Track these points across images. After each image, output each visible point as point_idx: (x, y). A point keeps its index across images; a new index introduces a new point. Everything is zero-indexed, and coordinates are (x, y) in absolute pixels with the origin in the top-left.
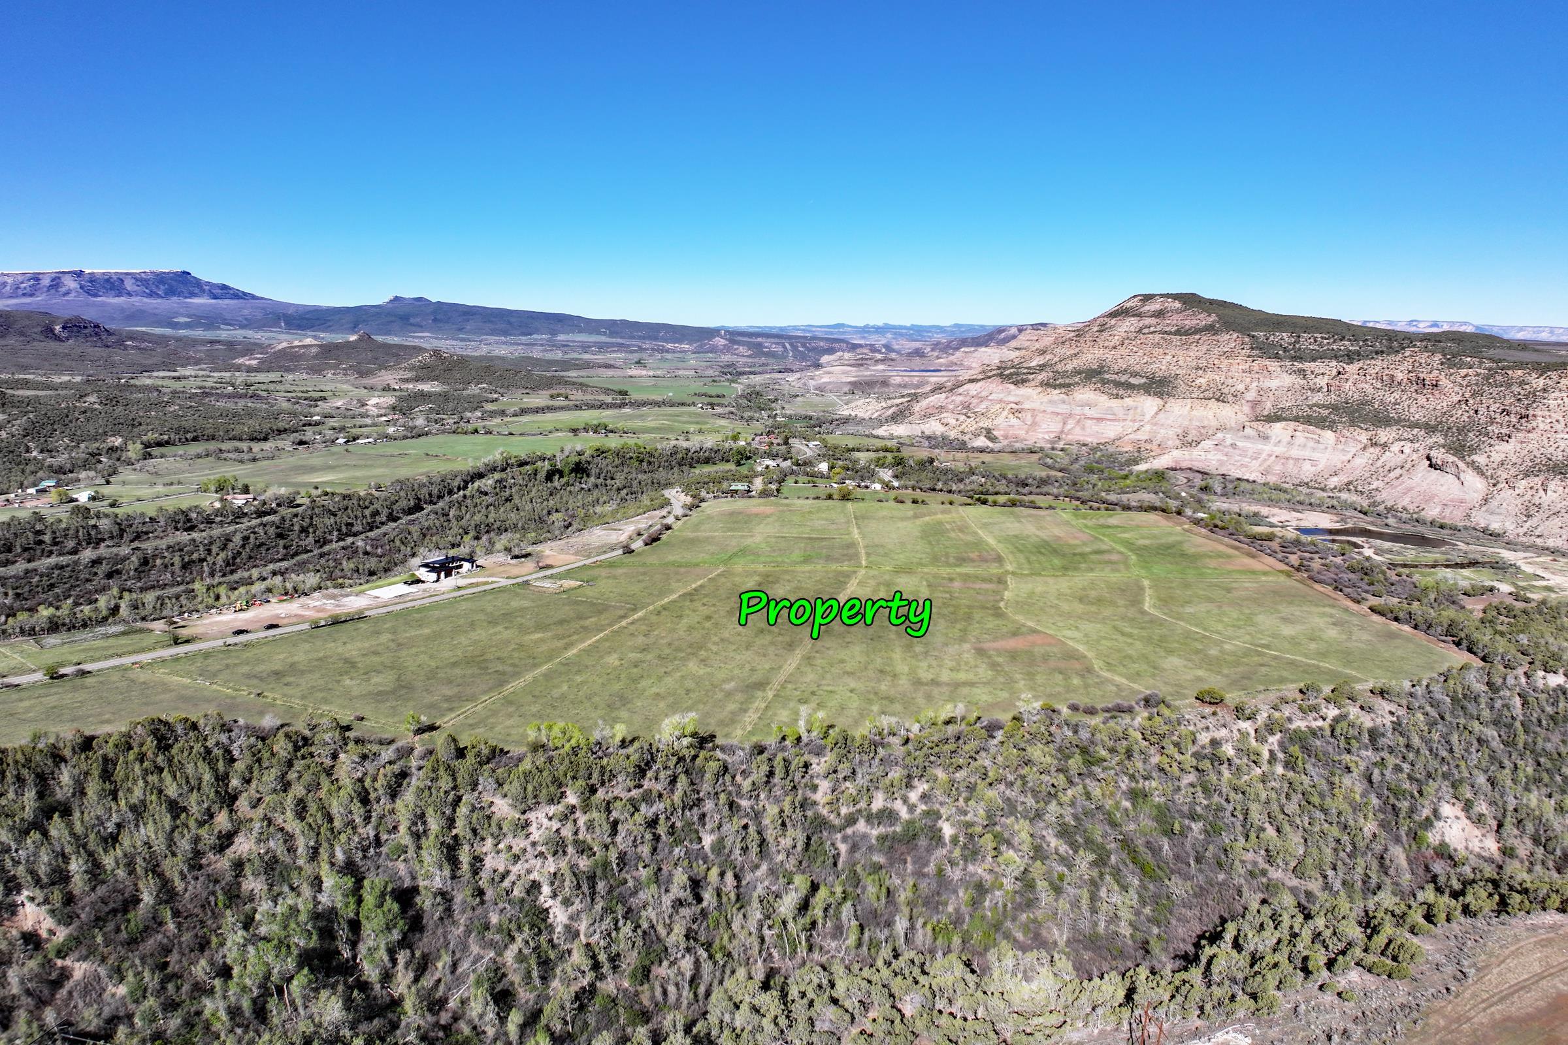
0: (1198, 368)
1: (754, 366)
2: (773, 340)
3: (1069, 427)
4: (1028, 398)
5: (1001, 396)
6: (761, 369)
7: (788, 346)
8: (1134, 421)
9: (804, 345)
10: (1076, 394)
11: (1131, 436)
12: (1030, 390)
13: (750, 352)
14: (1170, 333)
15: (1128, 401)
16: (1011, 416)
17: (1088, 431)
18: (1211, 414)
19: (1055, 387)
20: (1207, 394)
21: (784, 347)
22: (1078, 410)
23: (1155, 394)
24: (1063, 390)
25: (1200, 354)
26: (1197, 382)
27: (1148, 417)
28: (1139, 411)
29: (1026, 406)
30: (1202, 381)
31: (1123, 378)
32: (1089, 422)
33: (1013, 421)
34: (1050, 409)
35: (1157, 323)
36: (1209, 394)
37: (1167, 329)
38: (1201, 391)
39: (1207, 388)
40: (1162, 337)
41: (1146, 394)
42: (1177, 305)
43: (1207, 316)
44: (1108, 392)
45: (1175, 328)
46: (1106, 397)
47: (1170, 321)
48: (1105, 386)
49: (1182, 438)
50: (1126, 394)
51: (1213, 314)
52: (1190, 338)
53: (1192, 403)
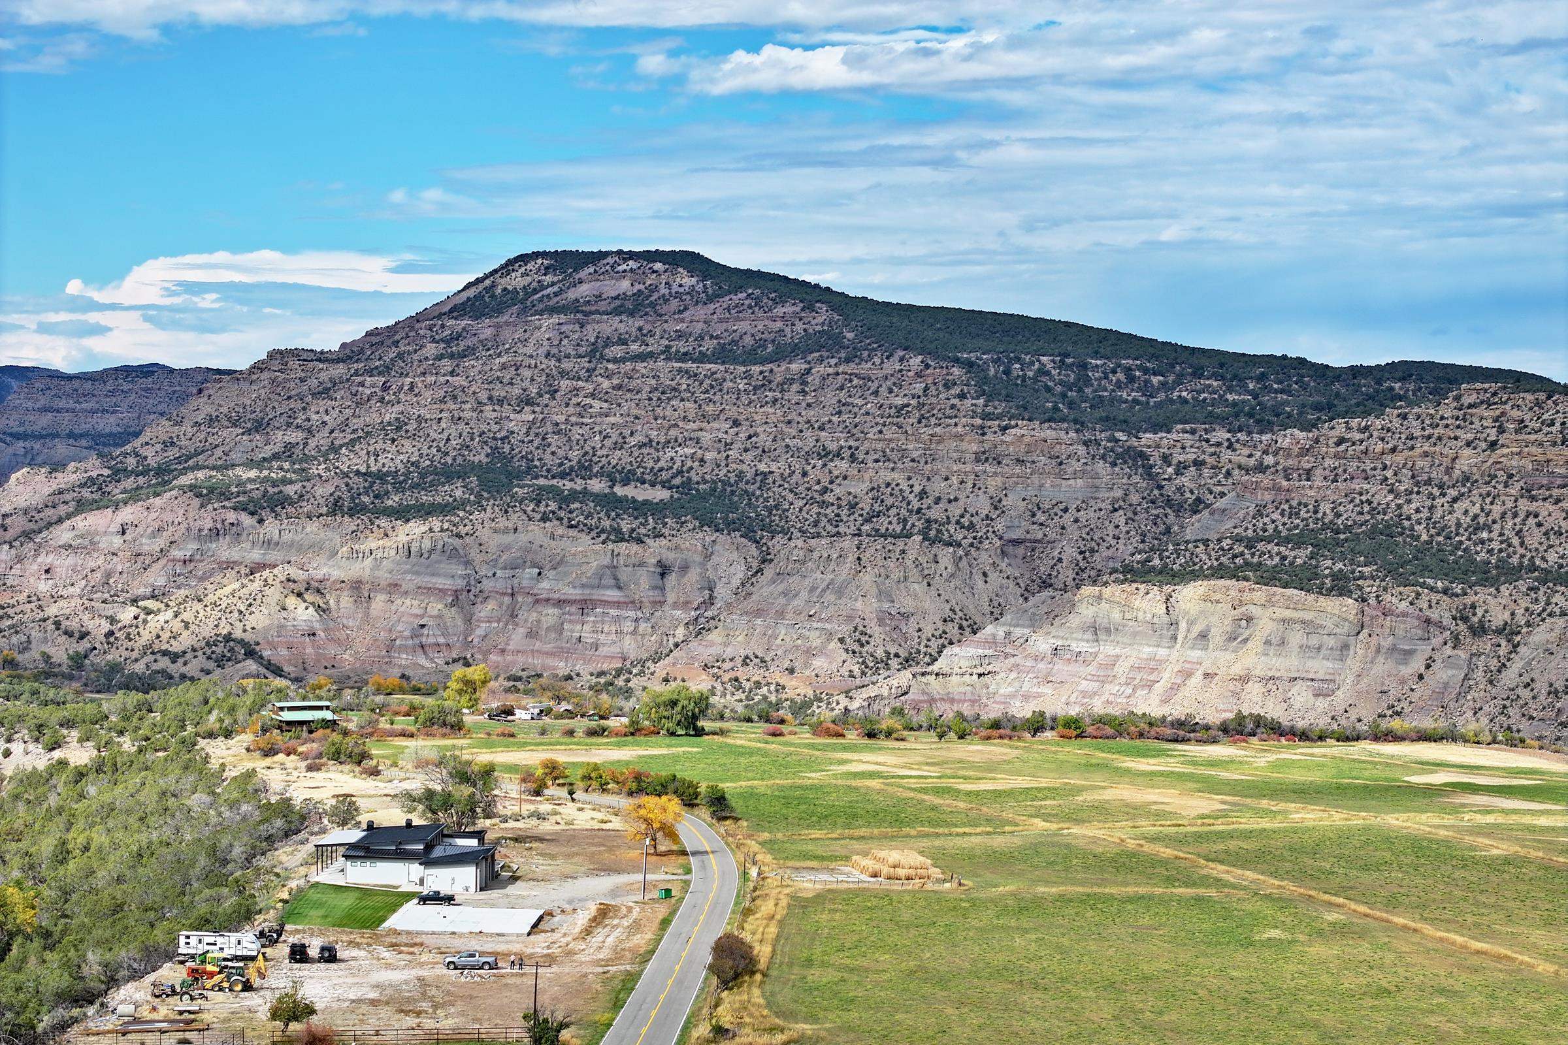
0: (826, 455)
8: (685, 606)
14: (702, 358)
16: (295, 602)
18: (917, 581)
19: (388, 515)
20: (881, 525)
22: (503, 579)
25: (818, 414)
26: (840, 491)
27: (723, 594)
29: (329, 571)
30: (853, 487)
31: (594, 487)
32: (553, 611)
34: (410, 580)
35: (640, 329)
36: (890, 523)
37: (682, 346)
38: (861, 515)
39: (877, 507)
40: (679, 370)
41: (706, 528)
42: (686, 279)
43: (802, 309)
44: (585, 525)
45: (710, 344)
46: (584, 539)
47: (685, 325)
48: (572, 506)
49: (857, 648)
50: (643, 530)
51: (819, 305)
52: (776, 369)
53: (858, 548)
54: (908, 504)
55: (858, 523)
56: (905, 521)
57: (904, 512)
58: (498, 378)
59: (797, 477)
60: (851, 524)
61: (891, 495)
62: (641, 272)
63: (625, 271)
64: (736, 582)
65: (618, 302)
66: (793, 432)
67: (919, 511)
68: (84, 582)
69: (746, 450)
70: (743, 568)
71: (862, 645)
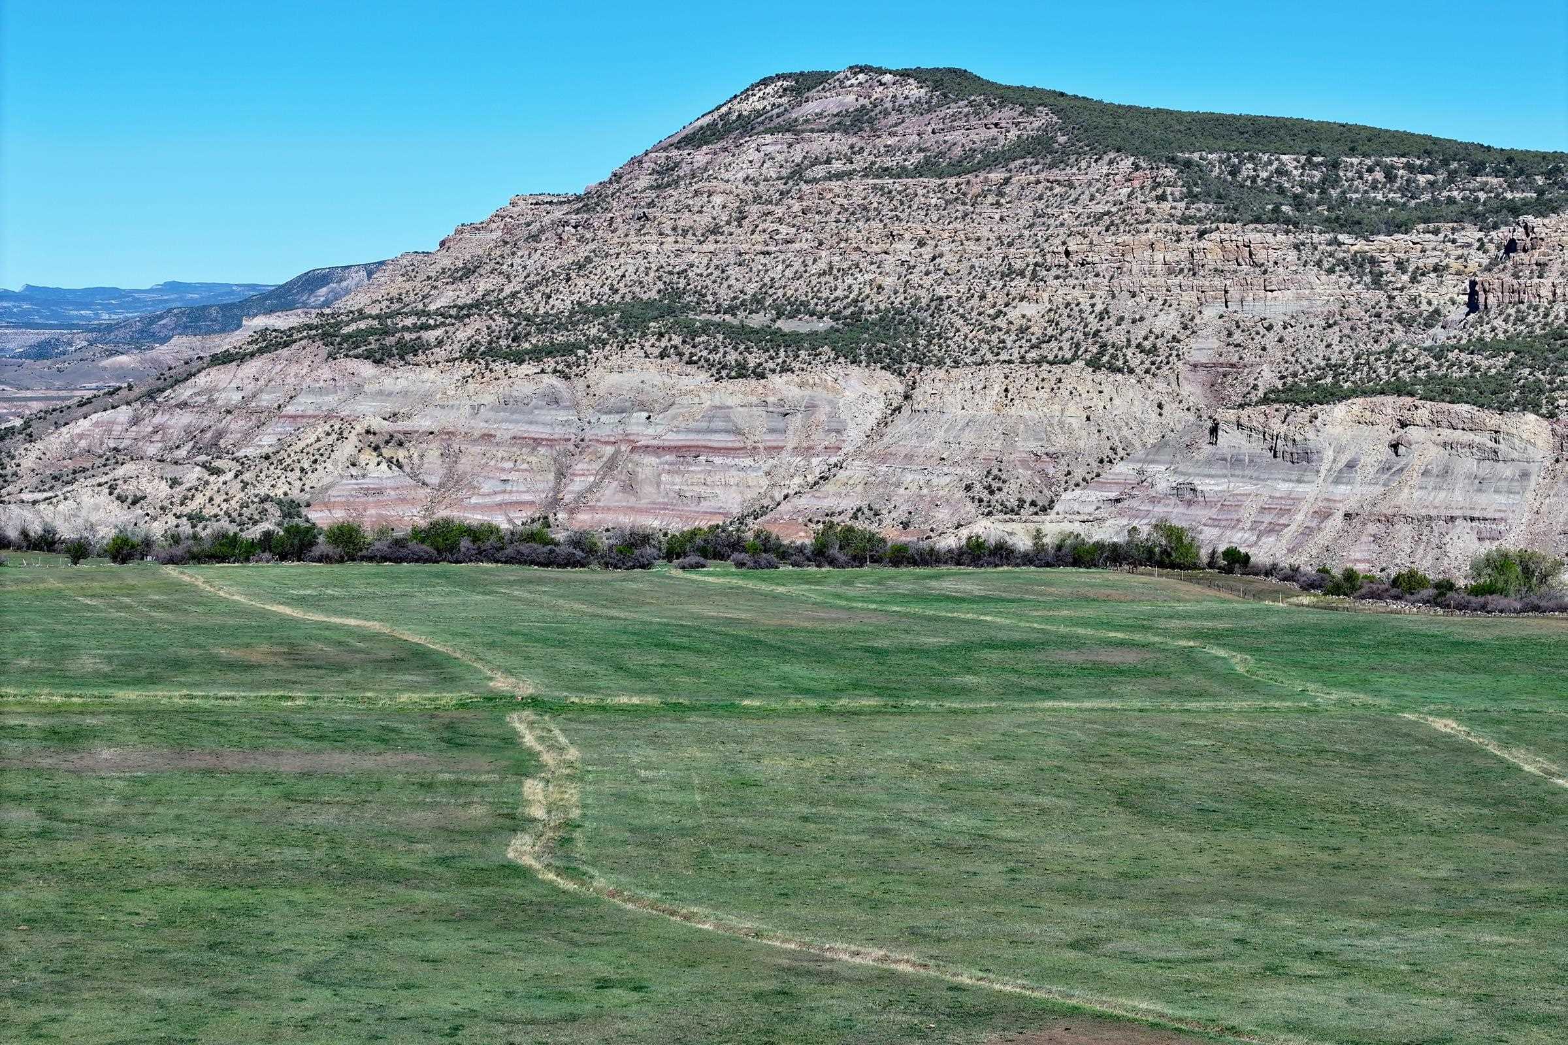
0: (1009, 273)
3: (577, 485)
4: (426, 400)
5: (330, 401)
8: (807, 451)
10: (594, 375)
11: (802, 502)
12: (430, 374)
14: (903, 172)
15: (781, 385)
16: (368, 457)
17: (648, 492)
18: (1074, 416)
19: (519, 359)
20: (1050, 350)
22: (607, 425)
23: (874, 358)
24: (550, 363)
25: (1010, 228)
26: (1013, 314)
27: (854, 436)
28: (822, 415)
29: (422, 423)
30: (1029, 309)
31: (757, 320)
32: (650, 460)
33: (378, 472)
34: (506, 429)
35: (852, 147)
36: (1061, 348)
37: (889, 162)
38: (1029, 341)
39: (1050, 331)
40: (874, 188)
41: (841, 360)
42: (915, 91)
43: (1021, 114)
44: (707, 360)
45: (916, 158)
46: (702, 376)
47: (897, 139)
48: (697, 340)
49: (985, 496)
50: (771, 365)
51: (1040, 108)
52: (973, 180)
53: (1006, 377)
54: (1086, 326)
55: (1022, 351)
56: (1078, 346)
57: (1079, 336)
58: (688, 206)
59: (975, 301)
60: (1015, 351)
61: (1069, 316)
62: (867, 85)
63: (852, 85)
64: (871, 421)
65: (837, 119)
66: (982, 250)
67: (1096, 333)
68: (191, 444)
69: (927, 273)
70: (882, 406)
71: (992, 493)
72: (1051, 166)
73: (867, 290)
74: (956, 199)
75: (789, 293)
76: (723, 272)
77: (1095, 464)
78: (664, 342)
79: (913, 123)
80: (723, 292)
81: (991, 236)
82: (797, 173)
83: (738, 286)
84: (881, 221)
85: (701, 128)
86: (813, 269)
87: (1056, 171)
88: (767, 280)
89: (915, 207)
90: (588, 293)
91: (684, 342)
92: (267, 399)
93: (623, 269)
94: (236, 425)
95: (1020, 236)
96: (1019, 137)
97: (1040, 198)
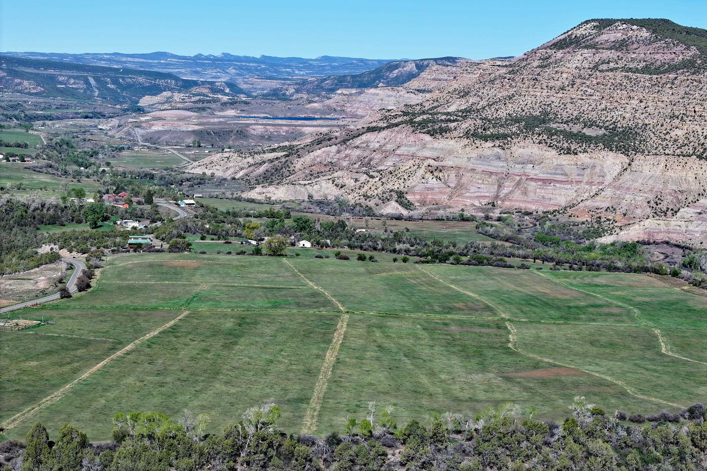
0: (673, 117)
1: (49, 108)
2: (70, 73)
3: (505, 191)
4: (450, 152)
5: (413, 150)
6: (59, 113)
7: (92, 81)
8: (591, 183)
9: (115, 81)
10: (514, 148)
11: (588, 203)
12: (452, 142)
13: (40, 89)
14: (636, 71)
15: (583, 158)
16: (429, 175)
17: (532, 195)
18: (691, 176)
19: (485, 139)
20: (685, 150)
21: (87, 82)
22: (517, 169)
23: (618, 149)
24: (497, 143)
25: (675, 98)
26: (673, 134)
27: (609, 179)
28: (597, 170)
29: (448, 163)
30: (679, 132)
31: (576, 129)
32: (533, 183)
33: (433, 182)
34: (480, 168)
35: (618, 57)
36: (689, 149)
37: (632, 65)
38: (677, 145)
39: (685, 142)
40: (625, 76)
41: (606, 149)
42: (645, 34)
43: (684, 49)
44: (556, 146)
45: (642, 64)
46: (554, 152)
47: (636, 55)
48: (553, 137)
49: (655, 206)
50: (580, 149)
51: (692, 47)
52: (663, 77)
53: (666, 161)
54: (699, 141)
55: (674, 149)
56: (695, 148)
57: (696, 144)
58: (553, 78)
59: (659, 127)
60: (672, 149)
61: (693, 136)
62: (626, 30)
63: (620, 29)
64: (616, 173)
65: (613, 44)
66: (664, 106)
67: (703, 144)
68: (360, 163)
69: (642, 114)
70: (620, 167)
71: (657, 205)
72: (694, 74)
73: (619, 118)
74: (656, 84)
75: (590, 117)
76: (565, 105)
77: (697, 196)
78: (540, 138)
79: (642, 49)
80: (564, 114)
81: (668, 100)
82: (596, 67)
83: (570, 112)
84: (626, 91)
85: (560, 40)
86: (600, 108)
87: (695, 76)
88: (581, 110)
89: (640, 86)
90: (513, 110)
91: (548, 138)
92: (389, 147)
93: (526, 102)
94: (377, 156)
95: (679, 102)
96: (683, 59)
97: (688, 86)
